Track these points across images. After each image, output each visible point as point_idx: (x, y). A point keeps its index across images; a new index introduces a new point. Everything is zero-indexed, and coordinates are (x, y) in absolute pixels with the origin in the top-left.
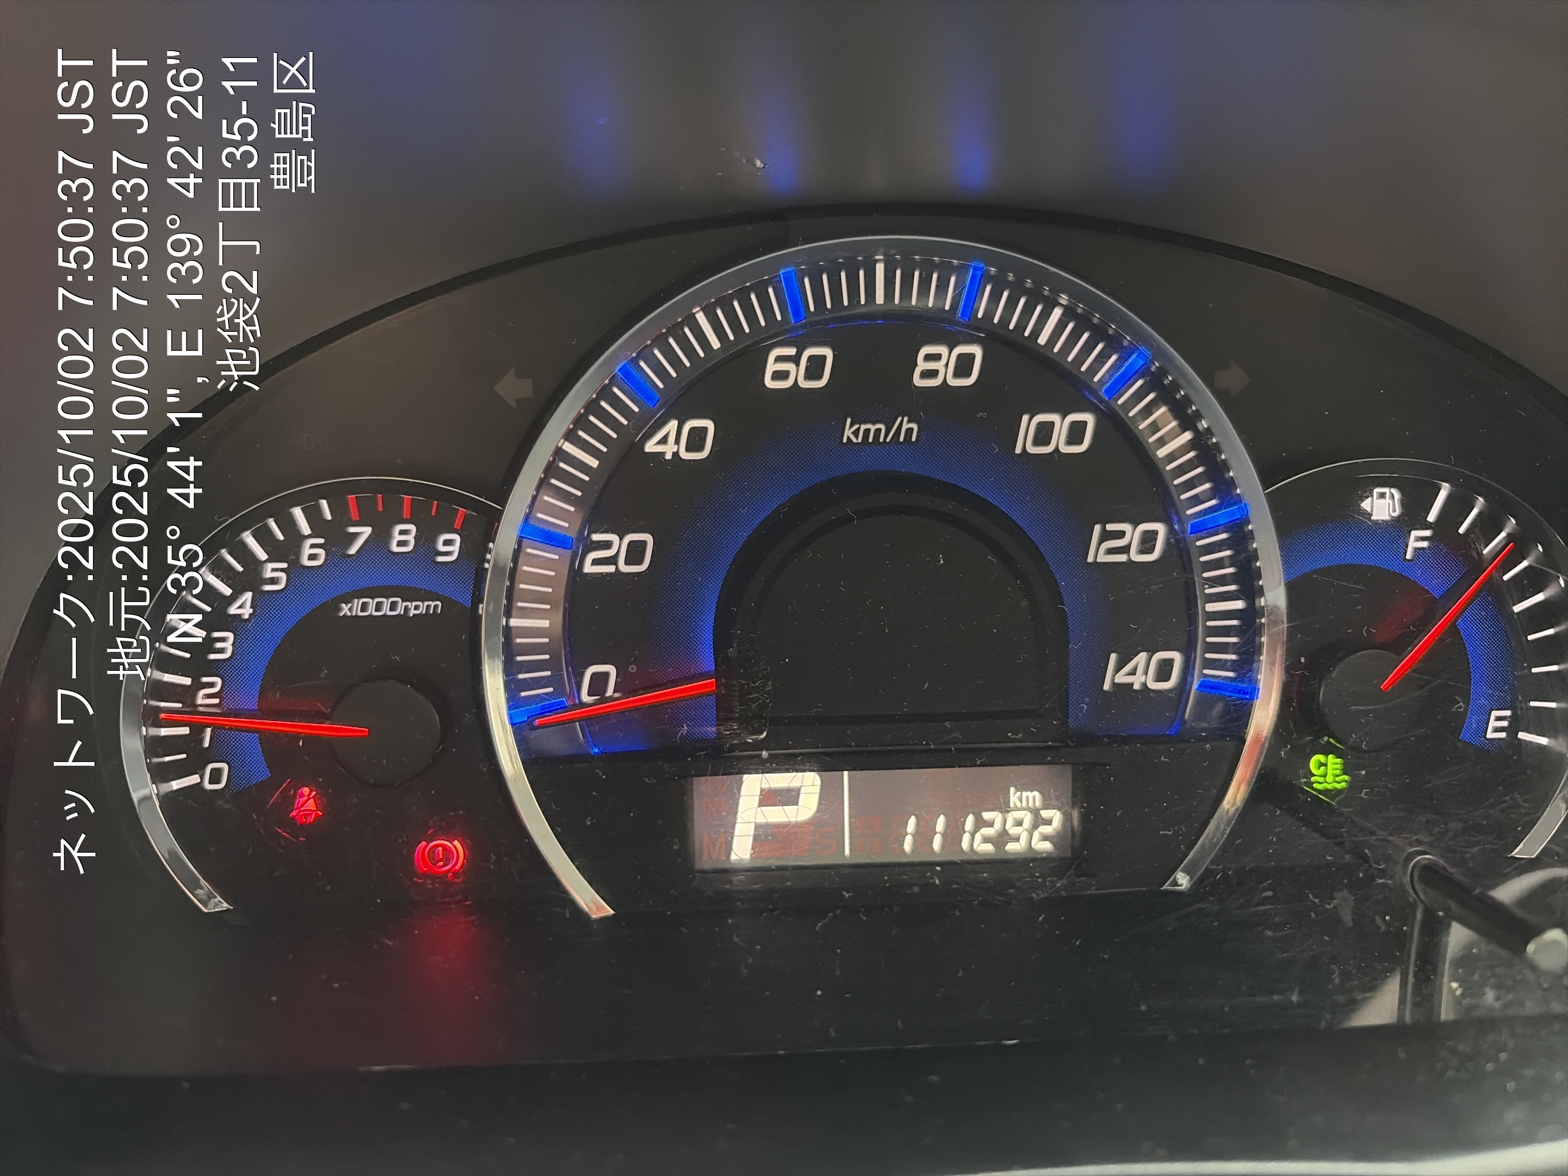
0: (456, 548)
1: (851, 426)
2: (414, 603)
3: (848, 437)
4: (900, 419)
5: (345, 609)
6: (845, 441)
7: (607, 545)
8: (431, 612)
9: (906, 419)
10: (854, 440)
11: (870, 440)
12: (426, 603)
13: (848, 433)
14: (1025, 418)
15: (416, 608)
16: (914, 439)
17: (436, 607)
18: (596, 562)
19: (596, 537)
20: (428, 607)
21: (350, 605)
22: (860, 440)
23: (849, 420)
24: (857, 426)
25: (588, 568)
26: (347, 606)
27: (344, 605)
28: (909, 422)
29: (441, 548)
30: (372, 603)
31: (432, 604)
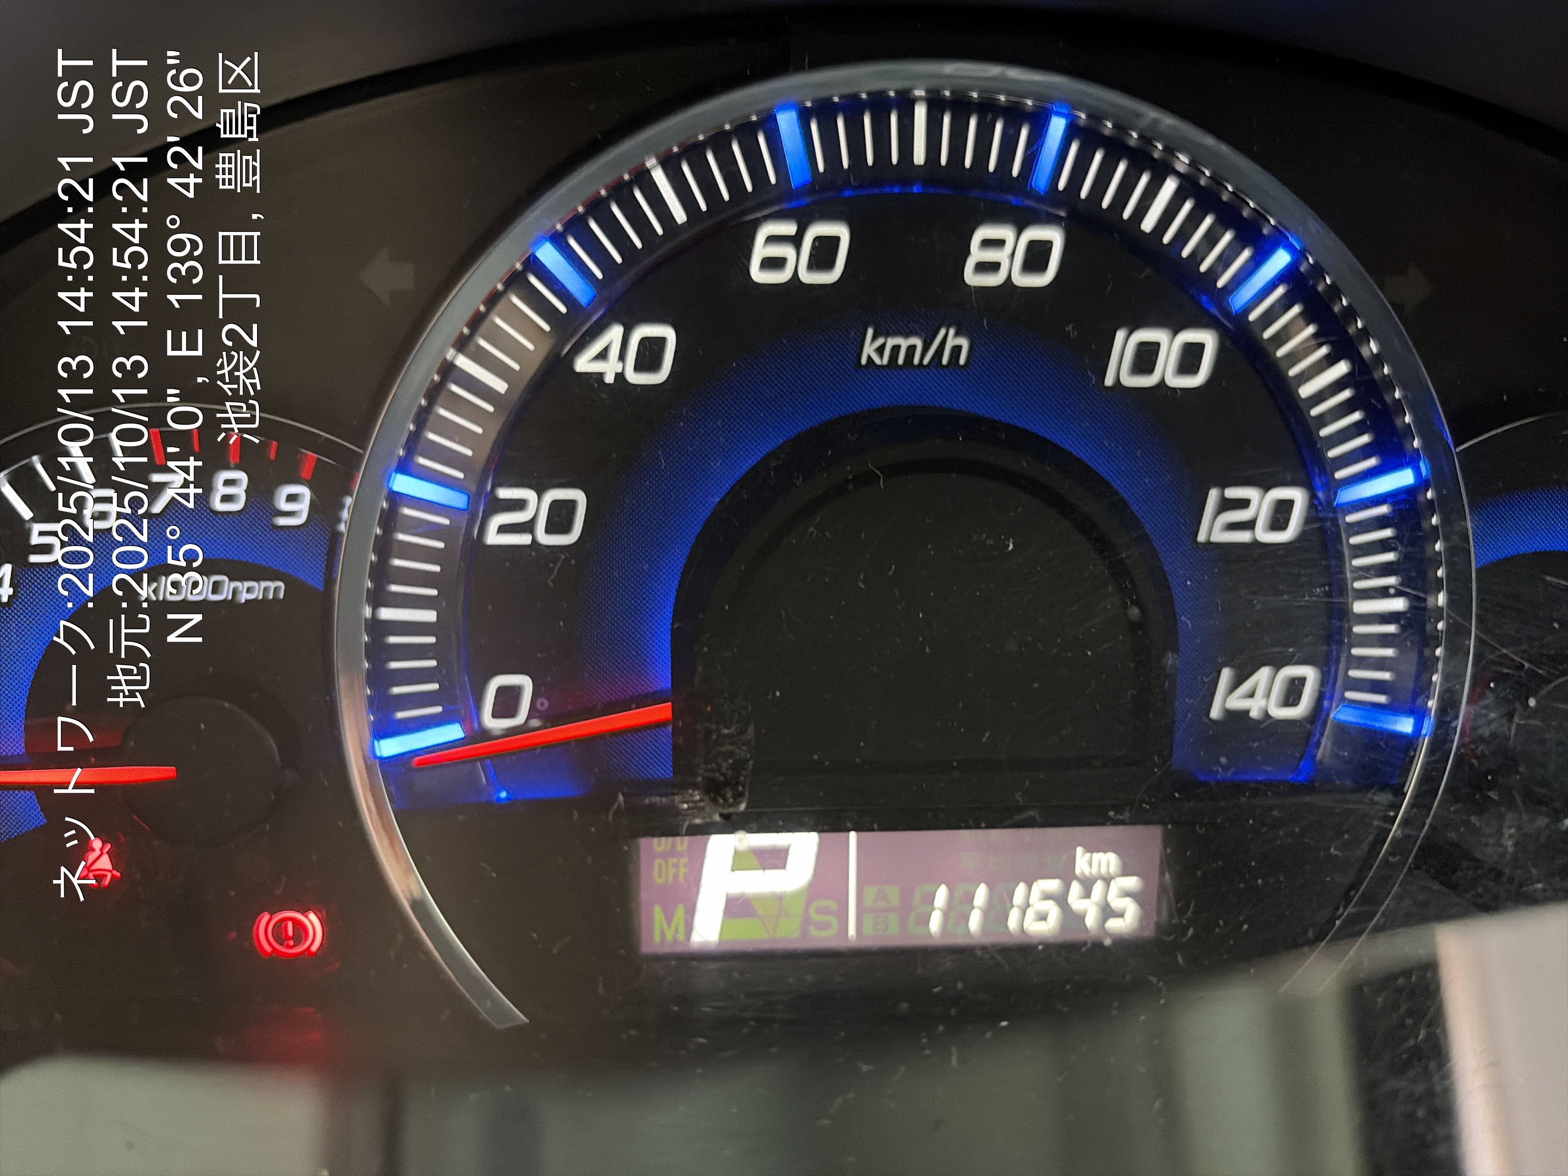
0: (303, 507)
1: (874, 338)
2: (247, 584)
3: (869, 358)
4: (943, 332)
6: (864, 361)
7: (519, 505)
8: (271, 596)
9: (952, 332)
10: (877, 361)
11: (901, 361)
12: (264, 584)
13: (869, 350)
14: (1120, 335)
15: (249, 590)
16: (962, 361)
17: (276, 590)
18: (504, 529)
19: (504, 493)
20: (266, 590)
21: (154, 585)
22: (885, 361)
23: (870, 332)
24: (880, 341)
25: (493, 538)
26: (150, 586)
28: (957, 334)
29: (284, 506)
31: (272, 585)
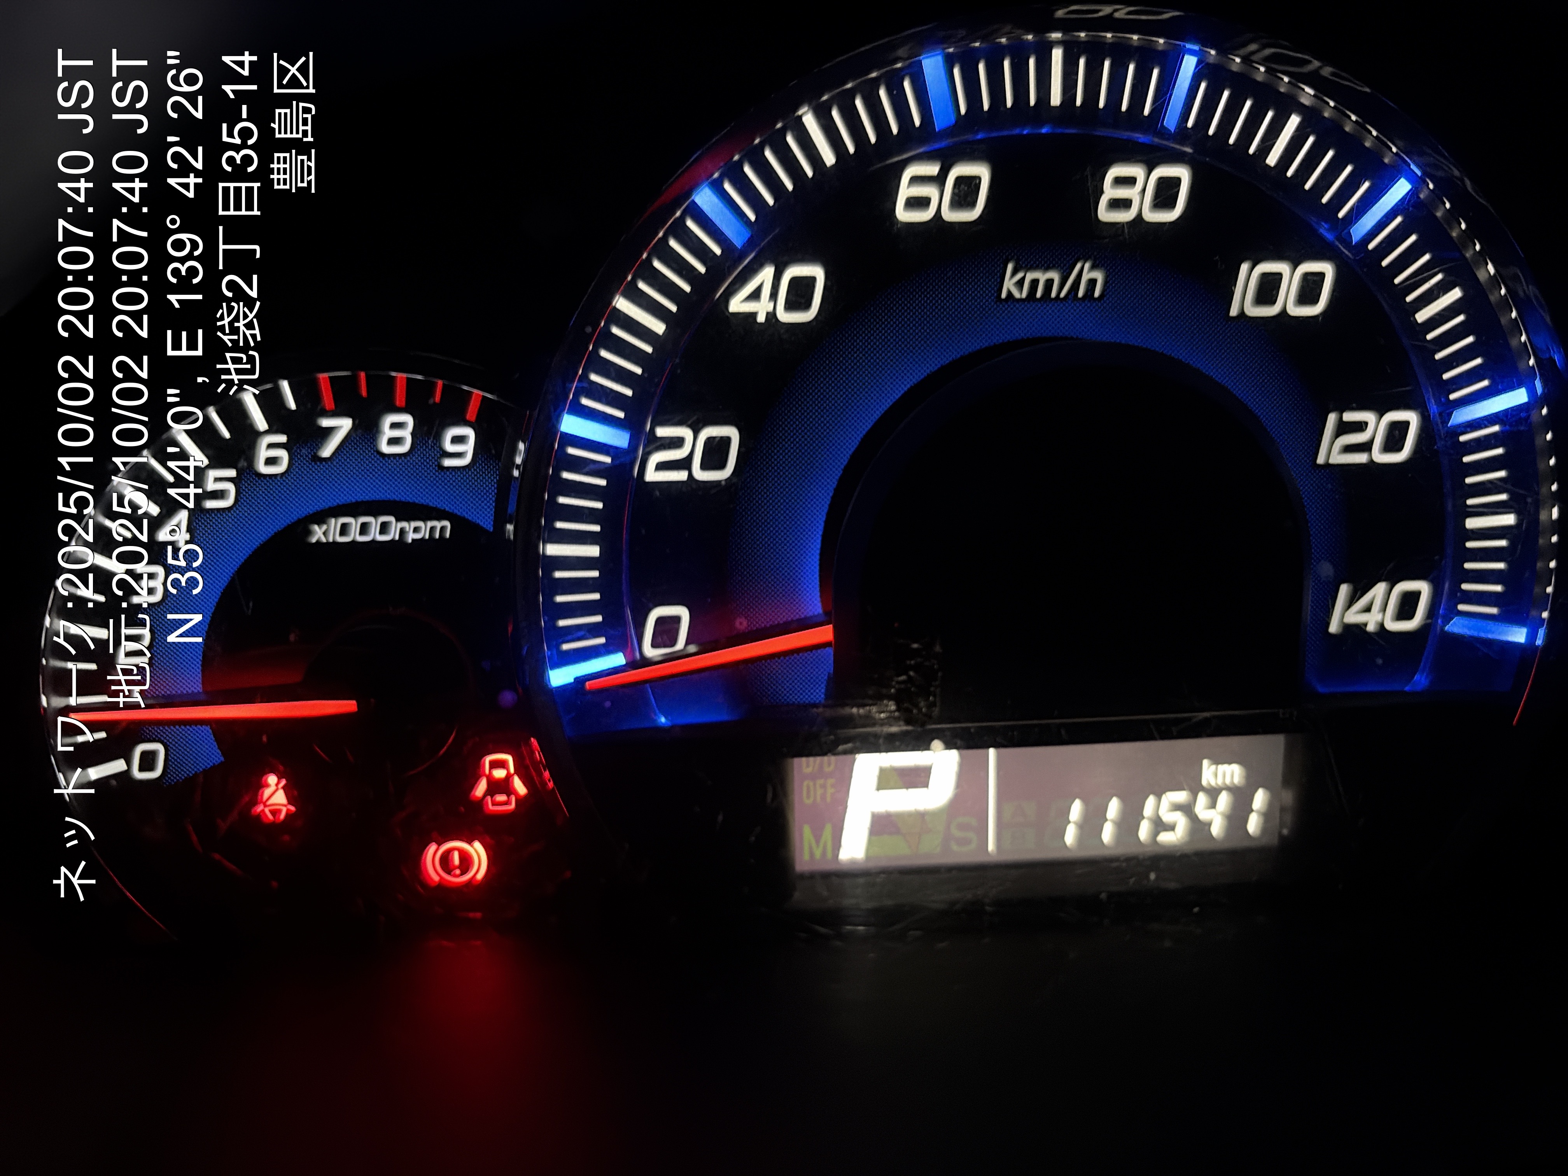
0: (469, 448)
1: (1014, 273)
2: (414, 524)
3: (1010, 293)
4: (1078, 266)
5: (318, 534)
6: (1004, 295)
7: (678, 443)
8: (437, 536)
9: (1087, 266)
10: (1017, 295)
11: (1039, 294)
12: (430, 524)
13: (1009, 284)
14: (1245, 267)
15: (416, 530)
16: (1097, 294)
17: (443, 529)
18: (662, 466)
19: (662, 432)
20: (432, 529)
21: (324, 527)
22: (1024, 295)
23: (1010, 267)
24: (1020, 275)
25: (652, 475)
26: (320, 528)
27: (316, 527)
28: (1093, 267)
29: (449, 447)
30: (354, 524)
31: (438, 524)
